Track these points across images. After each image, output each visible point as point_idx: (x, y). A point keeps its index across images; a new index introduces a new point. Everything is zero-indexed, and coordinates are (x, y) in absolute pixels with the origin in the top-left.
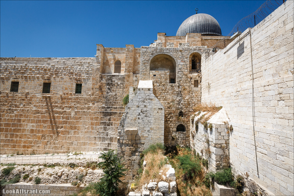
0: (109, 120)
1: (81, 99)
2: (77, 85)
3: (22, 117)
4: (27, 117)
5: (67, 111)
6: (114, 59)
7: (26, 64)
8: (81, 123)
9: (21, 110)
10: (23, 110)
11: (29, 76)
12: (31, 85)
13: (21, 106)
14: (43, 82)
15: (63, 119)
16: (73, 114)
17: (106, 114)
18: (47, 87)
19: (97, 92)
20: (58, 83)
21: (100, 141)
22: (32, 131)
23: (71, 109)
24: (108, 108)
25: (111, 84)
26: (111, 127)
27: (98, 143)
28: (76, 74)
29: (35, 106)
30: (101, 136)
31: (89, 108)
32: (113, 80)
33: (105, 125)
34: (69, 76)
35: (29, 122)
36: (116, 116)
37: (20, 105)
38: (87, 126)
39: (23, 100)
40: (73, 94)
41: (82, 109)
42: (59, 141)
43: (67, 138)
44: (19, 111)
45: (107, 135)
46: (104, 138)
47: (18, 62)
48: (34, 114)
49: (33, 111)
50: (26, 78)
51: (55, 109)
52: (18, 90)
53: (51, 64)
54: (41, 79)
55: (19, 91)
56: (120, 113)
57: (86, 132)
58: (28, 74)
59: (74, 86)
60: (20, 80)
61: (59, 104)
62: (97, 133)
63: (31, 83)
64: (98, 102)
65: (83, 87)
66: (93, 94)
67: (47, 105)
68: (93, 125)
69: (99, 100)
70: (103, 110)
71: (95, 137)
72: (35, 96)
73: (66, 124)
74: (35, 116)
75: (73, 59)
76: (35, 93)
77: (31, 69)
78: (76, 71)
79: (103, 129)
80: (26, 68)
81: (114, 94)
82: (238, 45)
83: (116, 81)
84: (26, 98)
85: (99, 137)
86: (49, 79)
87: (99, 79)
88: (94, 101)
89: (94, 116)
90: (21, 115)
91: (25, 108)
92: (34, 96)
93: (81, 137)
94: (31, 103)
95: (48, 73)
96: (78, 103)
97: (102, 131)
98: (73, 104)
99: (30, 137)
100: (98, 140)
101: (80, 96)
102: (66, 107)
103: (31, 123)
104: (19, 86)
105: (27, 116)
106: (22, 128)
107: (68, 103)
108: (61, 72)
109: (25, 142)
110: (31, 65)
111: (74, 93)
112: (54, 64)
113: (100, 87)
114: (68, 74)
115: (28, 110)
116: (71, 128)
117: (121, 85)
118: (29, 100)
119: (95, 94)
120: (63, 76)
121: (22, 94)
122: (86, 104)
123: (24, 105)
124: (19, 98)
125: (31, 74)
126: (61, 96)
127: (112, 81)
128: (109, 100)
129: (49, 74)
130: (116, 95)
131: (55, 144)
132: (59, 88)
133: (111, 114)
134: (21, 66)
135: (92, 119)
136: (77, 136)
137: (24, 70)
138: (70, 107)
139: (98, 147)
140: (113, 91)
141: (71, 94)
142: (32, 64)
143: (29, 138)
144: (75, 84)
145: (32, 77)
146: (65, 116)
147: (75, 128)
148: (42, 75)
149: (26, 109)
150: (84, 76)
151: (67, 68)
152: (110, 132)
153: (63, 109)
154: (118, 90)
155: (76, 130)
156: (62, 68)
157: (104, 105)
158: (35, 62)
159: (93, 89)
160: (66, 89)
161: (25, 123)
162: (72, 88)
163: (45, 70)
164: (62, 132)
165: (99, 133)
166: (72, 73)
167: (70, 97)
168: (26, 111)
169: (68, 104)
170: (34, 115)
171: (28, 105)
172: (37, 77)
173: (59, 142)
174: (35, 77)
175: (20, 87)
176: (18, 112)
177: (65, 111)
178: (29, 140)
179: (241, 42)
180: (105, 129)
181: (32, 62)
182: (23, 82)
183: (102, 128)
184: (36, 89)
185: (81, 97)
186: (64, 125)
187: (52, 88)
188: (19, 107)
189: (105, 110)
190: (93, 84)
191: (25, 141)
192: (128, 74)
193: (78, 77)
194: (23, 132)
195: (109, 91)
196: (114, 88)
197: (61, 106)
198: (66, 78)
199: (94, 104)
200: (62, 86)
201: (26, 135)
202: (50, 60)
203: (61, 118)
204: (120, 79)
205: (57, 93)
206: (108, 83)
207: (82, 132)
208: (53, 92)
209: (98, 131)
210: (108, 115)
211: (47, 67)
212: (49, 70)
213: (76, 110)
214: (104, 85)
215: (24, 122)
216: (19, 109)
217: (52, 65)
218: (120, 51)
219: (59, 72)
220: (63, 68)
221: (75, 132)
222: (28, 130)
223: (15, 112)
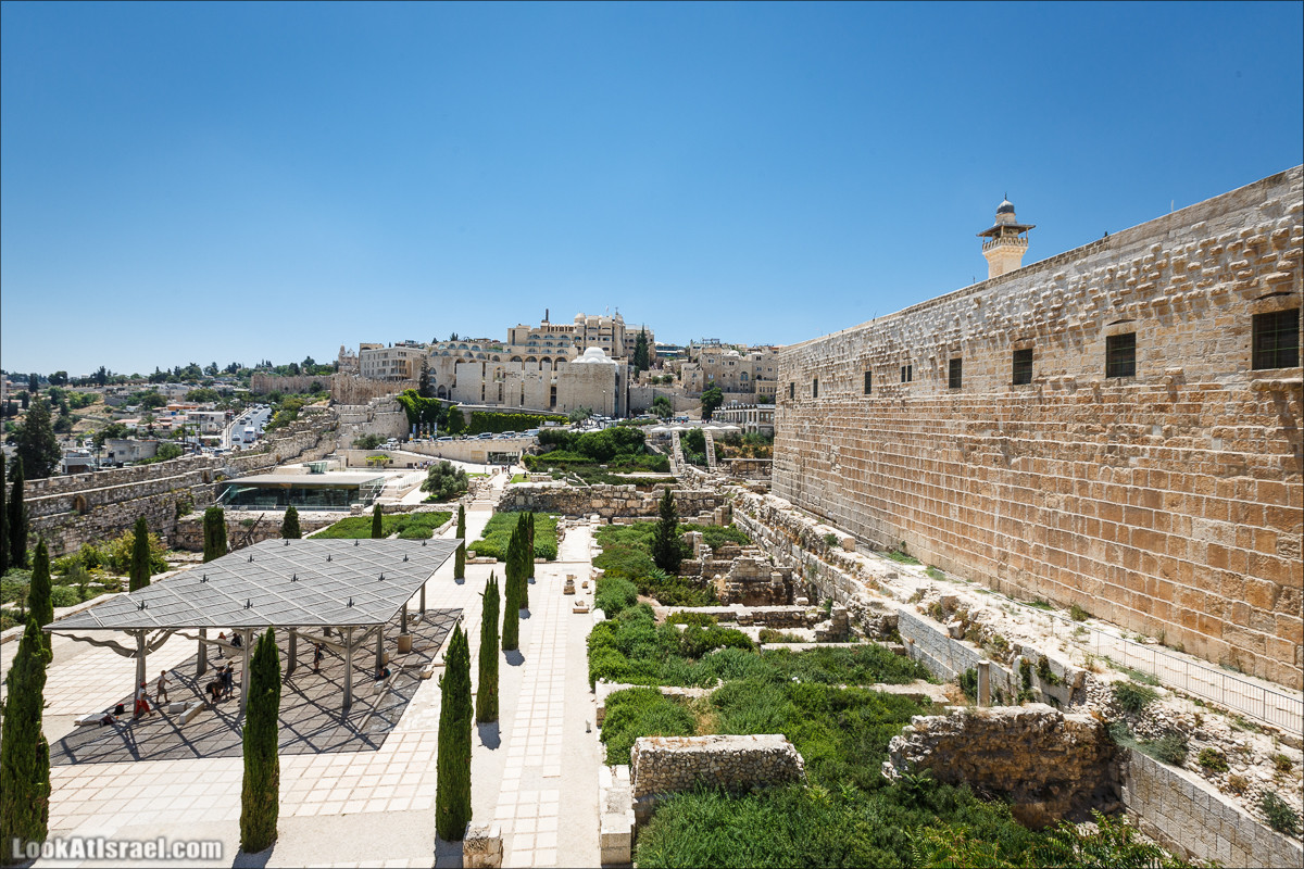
3: (1162, 483)
4: (1186, 488)
7: (1156, 250)
9: (1156, 455)
10: (1164, 455)
11: (1173, 297)
12: (1190, 336)
13: (1156, 435)
14: (1248, 315)
18: (1275, 337)
22: (1218, 555)
29: (1218, 435)
35: (1197, 512)
37: (1149, 431)
39: (1162, 409)
44: (1146, 456)
47: (1121, 251)
48: (1217, 474)
49: (1212, 458)
50: (1161, 313)
52: (1137, 369)
53: (1290, 208)
54: (1235, 300)
55: (1140, 372)
58: (1169, 293)
60: (1138, 326)
63: (1189, 328)
67: (1290, 430)
72: (1217, 387)
74: (1224, 487)
76: (1212, 371)
77: (1180, 266)
80: (1160, 268)
84: (1174, 398)
86: (1284, 288)
90: (1159, 476)
91: (1171, 444)
92: (1208, 387)
94: (1196, 423)
95: (1274, 259)
99: (1208, 579)
103: (1211, 515)
104: (1137, 350)
105: (1187, 482)
106: (1168, 534)
109: (1187, 599)
110: (1179, 248)
115: (1188, 455)
118: (1187, 406)
121: (1153, 382)
123: (1167, 431)
124: (1144, 401)
125: (1185, 289)
129: (1279, 264)
134: (1137, 264)
137: (1151, 279)
142: (1185, 239)
143: (1206, 585)
145: (1191, 298)
148: (1242, 278)
149: (1180, 449)
158: (1196, 226)
161: (1180, 512)
163: (1258, 248)
168: (1177, 457)
170: (1218, 479)
171: (1186, 432)
172: (1214, 293)
174: (1204, 295)
175: (1141, 355)
176: (1146, 461)
178: (1208, 592)
181: (1183, 231)
182: (1151, 331)
184: (1214, 356)
188: (1147, 441)
191: (1188, 592)
194: (1174, 551)
201: (1189, 567)
211: (1264, 230)
212: (1282, 240)
215: (1173, 505)
216: (1148, 447)
217: (1295, 212)
222: (1196, 546)
223: (1133, 461)
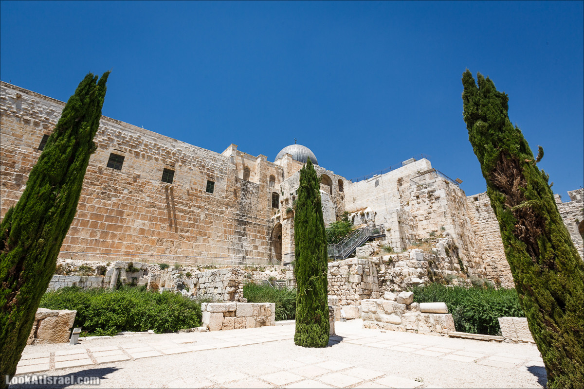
0: (244, 230)
1: (213, 200)
2: (209, 182)
3: (125, 208)
4: (135, 210)
5: (195, 211)
6: (244, 165)
7: (139, 136)
8: (213, 229)
9: (125, 198)
10: (128, 199)
11: (142, 153)
12: (145, 166)
13: (126, 192)
14: (163, 167)
15: (189, 221)
16: (202, 216)
17: (241, 223)
18: (168, 175)
19: (232, 196)
20: (185, 174)
21: (234, 253)
22: (142, 231)
23: (200, 210)
24: (243, 216)
25: (246, 190)
26: (245, 238)
27: (233, 256)
28: (208, 169)
29: (149, 196)
30: (236, 247)
31: (222, 213)
32: (248, 186)
33: (240, 235)
34: (200, 169)
35: (137, 218)
36: (251, 226)
37: (123, 190)
38: (219, 234)
39: (130, 184)
40: (203, 192)
41: (213, 211)
42: (182, 249)
43: (194, 246)
44: (120, 198)
45: (242, 247)
46: (238, 250)
47: (126, 129)
48: (146, 207)
49: (146, 202)
50: (137, 155)
51: (179, 206)
52: (122, 168)
53: (178, 148)
54: (160, 162)
55: (124, 169)
56: (255, 224)
57: (218, 241)
58: (141, 151)
59: (206, 182)
60: (126, 155)
61: (185, 200)
62: (231, 244)
63: (145, 163)
64: (232, 207)
65: (216, 186)
66: (227, 197)
67: (167, 198)
68: (227, 233)
69: (234, 205)
70: (238, 218)
71: (229, 249)
72: (151, 183)
73: (194, 227)
74: (148, 211)
75: (205, 150)
76: (150, 178)
77: (146, 145)
78: (208, 165)
79: (237, 240)
80: (139, 142)
81: (249, 202)
82: (375, 181)
83: (251, 189)
84: (135, 182)
85: (233, 249)
86: (173, 165)
87: (234, 182)
88: (228, 205)
89: (228, 222)
90: (125, 205)
91: (132, 196)
92: (148, 182)
93: (212, 247)
94: (142, 191)
95: (172, 157)
96: (210, 204)
97: (236, 241)
98: (203, 204)
99: (137, 239)
100: (232, 252)
101: (212, 196)
102: (195, 206)
103: (142, 219)
104: (124, 162)
105: (135, 208)
106: (124, 225)
107: (197, 201)
108: (189, 161)
109: (128, 247)
110: (147, 140)
111: (205, 191)
112: (181, 149)
113: (235, 190)
114: (198, 166)
115: (137, 200)
116: (200, 234)
117: (256, 194)
118: (140, 186)
119: (229, 197)
120: (192, 166)
121: (128, 175)
122: (218, 206)
123: (131, 191)
124: (123, 180)
125: (147, 152)
126: (188, 191)
127: (247, 188)
128: (244, 208)
129: (173, 159)
130: (250, 203)
131: (176, 252)
132: (186, 181)
133: (245, 223)
134: (131, 136)
135: (225, 226)
136: (207, 244)
137: (136, 144)
138: (199, 207)
139: (232, 260)
140: (248, 198)
141: (201, 191)
142: (149, 139)
143: (136, 241)
144: (207, 180)
145: (148, 156)
146: (192, 217)
147: (205, 234)
148: (163, 157)
149: (135, 198)
150: (217, 173)
151: (197, 158)
152: (244, 244)
153: (190, 207)
154: (252, 198)
155: (206, 237)
156: (191, 157)
157: (238, 212)
158: (154, 138)
159: (227, 191)
160: (195, 184)
161: (131, 218)
162: (203, 185)
163: (169, 153)
164: (188, 237)
165: (233, 244)
166: (203, 167)
167: (199, 194)
168: (133, 200)
169: (197, 203)
170: (146, 209)
171: (137, 193)
172: (155, 158)
173: (183, 251)
174: (152, 157)
175: (125, 164)
176: (120, 200)
177: (193, 211)
178: (136, 244)
179: (377, 179)
180: (240, 240)
181: (149, 137)
182: (131, 159)
183: (236, 238)
184: (151, 174)
185: (213, 198)
186: (190, 229)
187: (176, 179)
188: (122, 193)
189: (240, 218)
190: (228, 186)
191: (129, 244)
192: (262, 184)
193: (211, 173)
194: (126, 231)
195: (244, 198)
196: (249, 196)
197: (187, 204)
198: (196, 170)
199: (227, 208)
200: (190, 178)
201: (131, 236)
202: (175, 143)
203: (187, 219)
204: (254, 187)
205: (182, 186)
206: (243, 189)
207: (213, 240)
208: (178, 183)
209: (231, 242)
210: (243, 224)
211: (171, 149)
212: (174, 154)
213: (207, 213)
214: (238, 189)
215: (128, 215)
216: (122, 195)
217: (178, 150)
218: (250, 158)
219: (187, 160)
220: (193, 157)
221: (205, 240)
222: (135, 229)
223: (113, 199)
